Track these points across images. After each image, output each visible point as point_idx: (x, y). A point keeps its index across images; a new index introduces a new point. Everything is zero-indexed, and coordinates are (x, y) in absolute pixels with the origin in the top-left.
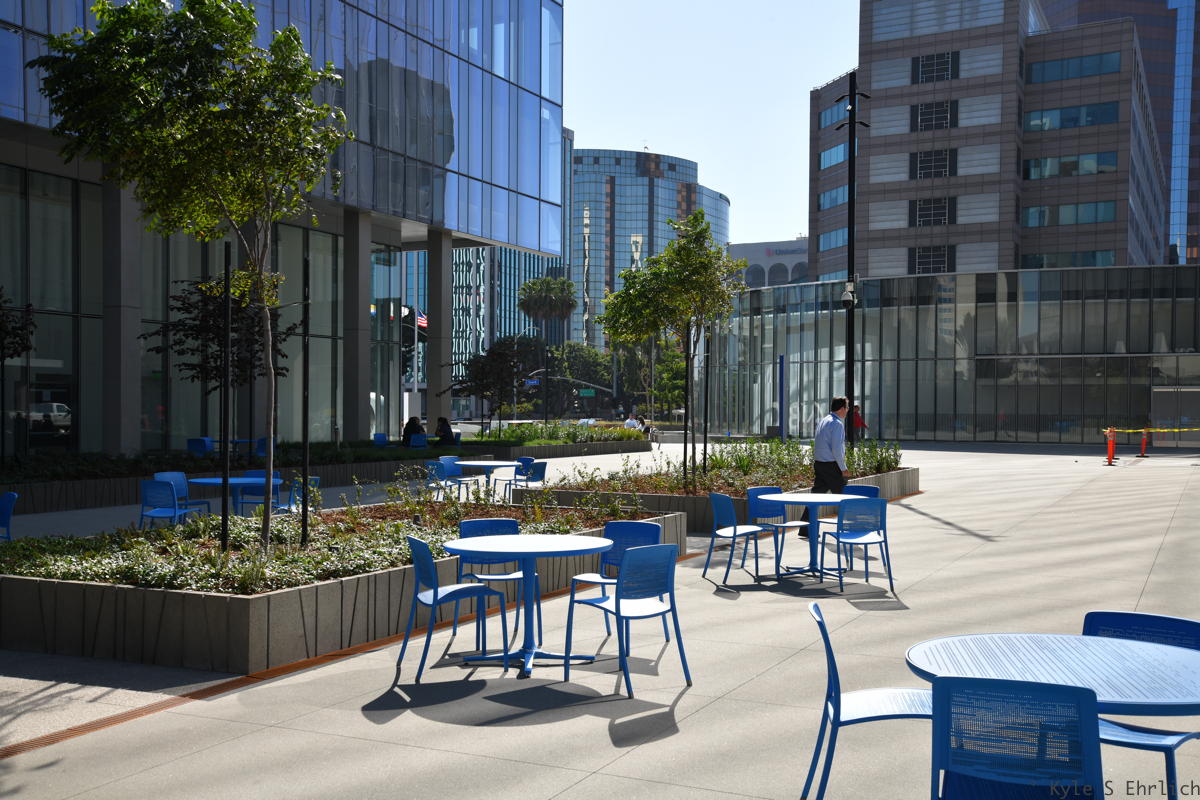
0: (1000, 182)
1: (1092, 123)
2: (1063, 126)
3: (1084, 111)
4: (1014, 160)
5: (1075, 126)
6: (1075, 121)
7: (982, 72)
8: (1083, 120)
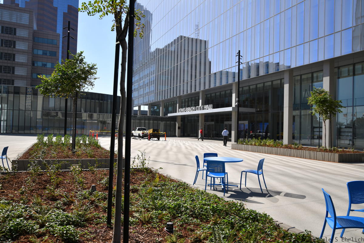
0: (27, 65)
1: (50, 55)
2: (43, 55)
3: (48, 52)
4: (31, 60)
5: (46, 55)
6: (46, 54)
7: (22, 36)
8: (48, 54)
